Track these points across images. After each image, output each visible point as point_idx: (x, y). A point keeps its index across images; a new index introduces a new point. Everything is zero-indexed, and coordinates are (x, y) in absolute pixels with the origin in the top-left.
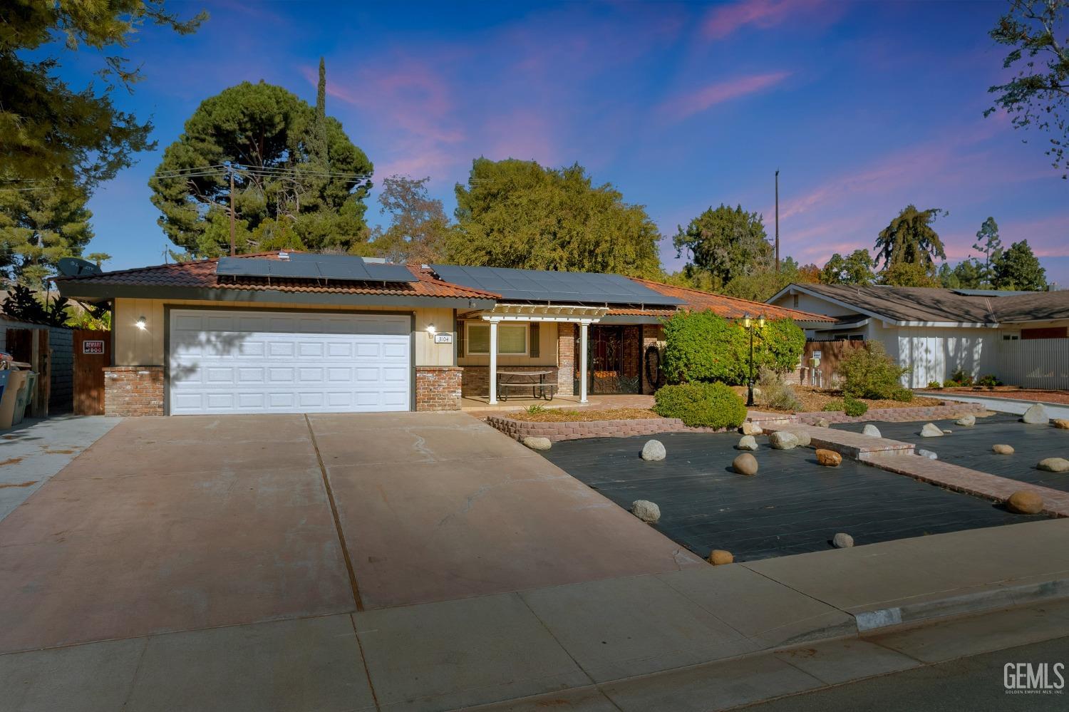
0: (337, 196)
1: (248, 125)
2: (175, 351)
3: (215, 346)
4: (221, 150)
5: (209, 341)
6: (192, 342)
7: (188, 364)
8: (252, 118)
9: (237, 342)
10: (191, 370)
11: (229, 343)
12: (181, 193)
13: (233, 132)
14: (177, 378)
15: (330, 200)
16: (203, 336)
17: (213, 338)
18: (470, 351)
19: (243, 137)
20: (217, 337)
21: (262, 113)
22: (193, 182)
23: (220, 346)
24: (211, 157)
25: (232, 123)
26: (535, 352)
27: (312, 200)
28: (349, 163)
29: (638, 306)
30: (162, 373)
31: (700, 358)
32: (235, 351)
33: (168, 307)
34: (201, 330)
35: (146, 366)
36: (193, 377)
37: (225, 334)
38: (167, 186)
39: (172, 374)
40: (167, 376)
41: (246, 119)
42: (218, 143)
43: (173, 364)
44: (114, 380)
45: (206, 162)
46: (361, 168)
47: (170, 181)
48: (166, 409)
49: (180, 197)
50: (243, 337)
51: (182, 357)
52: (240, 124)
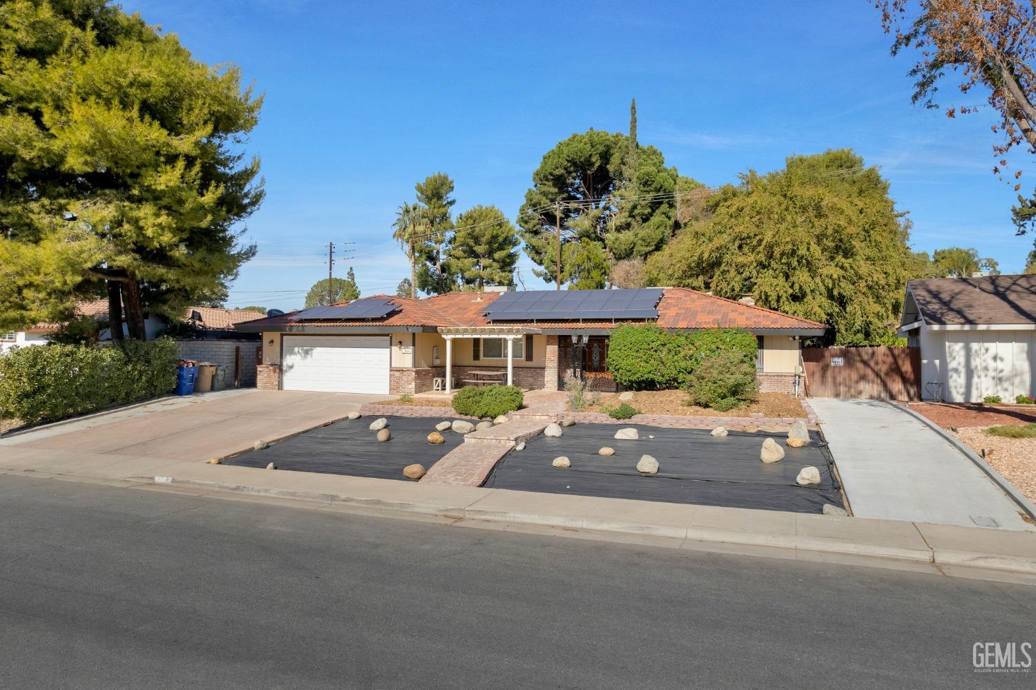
0: (643, 214)
1: (572, 169)
2: (285, 357)
3: (301, 355)
4: (556, 190)
5: (298, 352)
6: (292, 353)
7: (290, 364)
8: (574, 163)
9: (310, 352)
10: (291, 367)
11: (306, 353)
12: (535, 226)
13: (562, 176)
14: (286, 371)
15: (638, 218)
16: (296, 349)
17: (300, 351)
18: (484, 356)
19: (570, 178)
20: (302, 350)
21: (580, 157)
22: (543, 217)
23: (303, 354)
24: (550, 196)
25: (560, 169)
26: (529, 357)
27: (624, 220)
28: (650, 185)
29: (609, 320)
30: (279, 369)
31: (623, 364)
32: (309, 357)
33: (282, 335)
34: (295, 347)
35: (272, 365)
36: (292, 370)
37: (305, 348)
38: (526, 222)
39: (284, 368)
40: (281, 370)
41: (569, 164)
42: (555, 185)
43: (285, 364)
44: (260, 371)
45: (548, 201)
46: (661, 188)
47: (527, 218)
48: (280, 387)
49: (535, 229)
50: (312, 350)
51: (288, 360)
52: (565, 169)
